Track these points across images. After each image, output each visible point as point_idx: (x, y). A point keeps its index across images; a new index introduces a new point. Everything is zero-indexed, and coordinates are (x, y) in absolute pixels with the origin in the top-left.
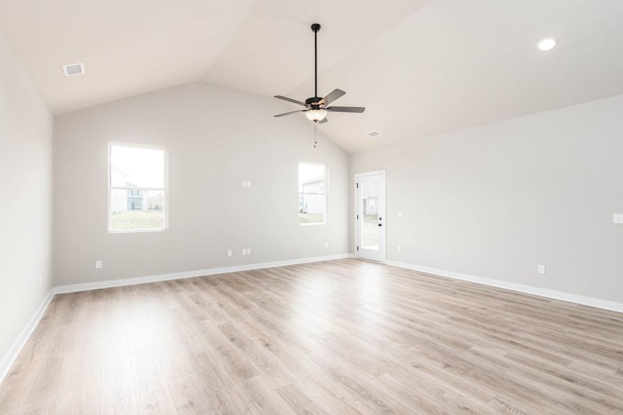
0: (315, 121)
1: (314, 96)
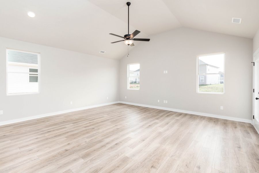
0: (129, 45)
1: (128, 34)
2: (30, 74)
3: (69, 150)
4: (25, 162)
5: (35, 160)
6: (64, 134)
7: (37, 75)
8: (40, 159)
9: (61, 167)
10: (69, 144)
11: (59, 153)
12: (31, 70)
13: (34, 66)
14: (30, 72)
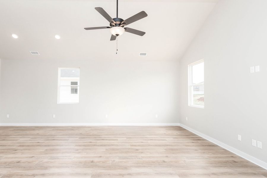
0: (117, 35)
2: (71, 87)
3: (167, 162)
4: (133, 157)
5: (139, 158)
6: (163, 145)
7: (77, 87)
8: (143, 159)
9: (157, 173)
10: (167, 156)
11: (157, 161)
12: (73, 83)
13: (74, 79)
14: (71, 85)
